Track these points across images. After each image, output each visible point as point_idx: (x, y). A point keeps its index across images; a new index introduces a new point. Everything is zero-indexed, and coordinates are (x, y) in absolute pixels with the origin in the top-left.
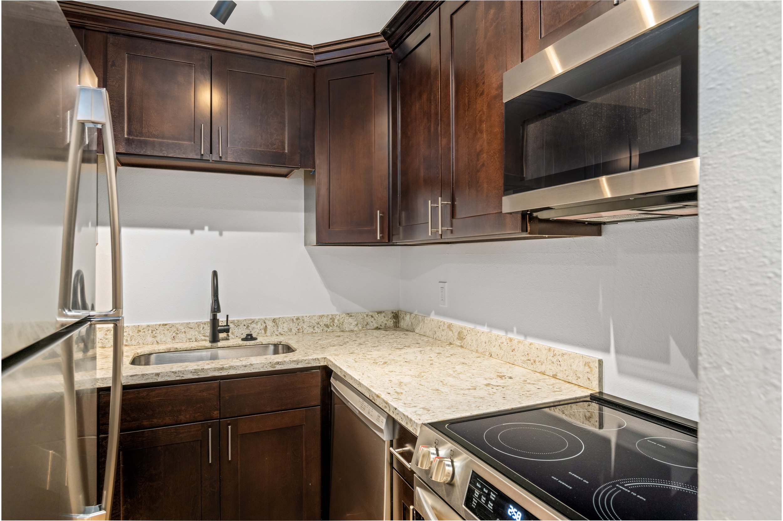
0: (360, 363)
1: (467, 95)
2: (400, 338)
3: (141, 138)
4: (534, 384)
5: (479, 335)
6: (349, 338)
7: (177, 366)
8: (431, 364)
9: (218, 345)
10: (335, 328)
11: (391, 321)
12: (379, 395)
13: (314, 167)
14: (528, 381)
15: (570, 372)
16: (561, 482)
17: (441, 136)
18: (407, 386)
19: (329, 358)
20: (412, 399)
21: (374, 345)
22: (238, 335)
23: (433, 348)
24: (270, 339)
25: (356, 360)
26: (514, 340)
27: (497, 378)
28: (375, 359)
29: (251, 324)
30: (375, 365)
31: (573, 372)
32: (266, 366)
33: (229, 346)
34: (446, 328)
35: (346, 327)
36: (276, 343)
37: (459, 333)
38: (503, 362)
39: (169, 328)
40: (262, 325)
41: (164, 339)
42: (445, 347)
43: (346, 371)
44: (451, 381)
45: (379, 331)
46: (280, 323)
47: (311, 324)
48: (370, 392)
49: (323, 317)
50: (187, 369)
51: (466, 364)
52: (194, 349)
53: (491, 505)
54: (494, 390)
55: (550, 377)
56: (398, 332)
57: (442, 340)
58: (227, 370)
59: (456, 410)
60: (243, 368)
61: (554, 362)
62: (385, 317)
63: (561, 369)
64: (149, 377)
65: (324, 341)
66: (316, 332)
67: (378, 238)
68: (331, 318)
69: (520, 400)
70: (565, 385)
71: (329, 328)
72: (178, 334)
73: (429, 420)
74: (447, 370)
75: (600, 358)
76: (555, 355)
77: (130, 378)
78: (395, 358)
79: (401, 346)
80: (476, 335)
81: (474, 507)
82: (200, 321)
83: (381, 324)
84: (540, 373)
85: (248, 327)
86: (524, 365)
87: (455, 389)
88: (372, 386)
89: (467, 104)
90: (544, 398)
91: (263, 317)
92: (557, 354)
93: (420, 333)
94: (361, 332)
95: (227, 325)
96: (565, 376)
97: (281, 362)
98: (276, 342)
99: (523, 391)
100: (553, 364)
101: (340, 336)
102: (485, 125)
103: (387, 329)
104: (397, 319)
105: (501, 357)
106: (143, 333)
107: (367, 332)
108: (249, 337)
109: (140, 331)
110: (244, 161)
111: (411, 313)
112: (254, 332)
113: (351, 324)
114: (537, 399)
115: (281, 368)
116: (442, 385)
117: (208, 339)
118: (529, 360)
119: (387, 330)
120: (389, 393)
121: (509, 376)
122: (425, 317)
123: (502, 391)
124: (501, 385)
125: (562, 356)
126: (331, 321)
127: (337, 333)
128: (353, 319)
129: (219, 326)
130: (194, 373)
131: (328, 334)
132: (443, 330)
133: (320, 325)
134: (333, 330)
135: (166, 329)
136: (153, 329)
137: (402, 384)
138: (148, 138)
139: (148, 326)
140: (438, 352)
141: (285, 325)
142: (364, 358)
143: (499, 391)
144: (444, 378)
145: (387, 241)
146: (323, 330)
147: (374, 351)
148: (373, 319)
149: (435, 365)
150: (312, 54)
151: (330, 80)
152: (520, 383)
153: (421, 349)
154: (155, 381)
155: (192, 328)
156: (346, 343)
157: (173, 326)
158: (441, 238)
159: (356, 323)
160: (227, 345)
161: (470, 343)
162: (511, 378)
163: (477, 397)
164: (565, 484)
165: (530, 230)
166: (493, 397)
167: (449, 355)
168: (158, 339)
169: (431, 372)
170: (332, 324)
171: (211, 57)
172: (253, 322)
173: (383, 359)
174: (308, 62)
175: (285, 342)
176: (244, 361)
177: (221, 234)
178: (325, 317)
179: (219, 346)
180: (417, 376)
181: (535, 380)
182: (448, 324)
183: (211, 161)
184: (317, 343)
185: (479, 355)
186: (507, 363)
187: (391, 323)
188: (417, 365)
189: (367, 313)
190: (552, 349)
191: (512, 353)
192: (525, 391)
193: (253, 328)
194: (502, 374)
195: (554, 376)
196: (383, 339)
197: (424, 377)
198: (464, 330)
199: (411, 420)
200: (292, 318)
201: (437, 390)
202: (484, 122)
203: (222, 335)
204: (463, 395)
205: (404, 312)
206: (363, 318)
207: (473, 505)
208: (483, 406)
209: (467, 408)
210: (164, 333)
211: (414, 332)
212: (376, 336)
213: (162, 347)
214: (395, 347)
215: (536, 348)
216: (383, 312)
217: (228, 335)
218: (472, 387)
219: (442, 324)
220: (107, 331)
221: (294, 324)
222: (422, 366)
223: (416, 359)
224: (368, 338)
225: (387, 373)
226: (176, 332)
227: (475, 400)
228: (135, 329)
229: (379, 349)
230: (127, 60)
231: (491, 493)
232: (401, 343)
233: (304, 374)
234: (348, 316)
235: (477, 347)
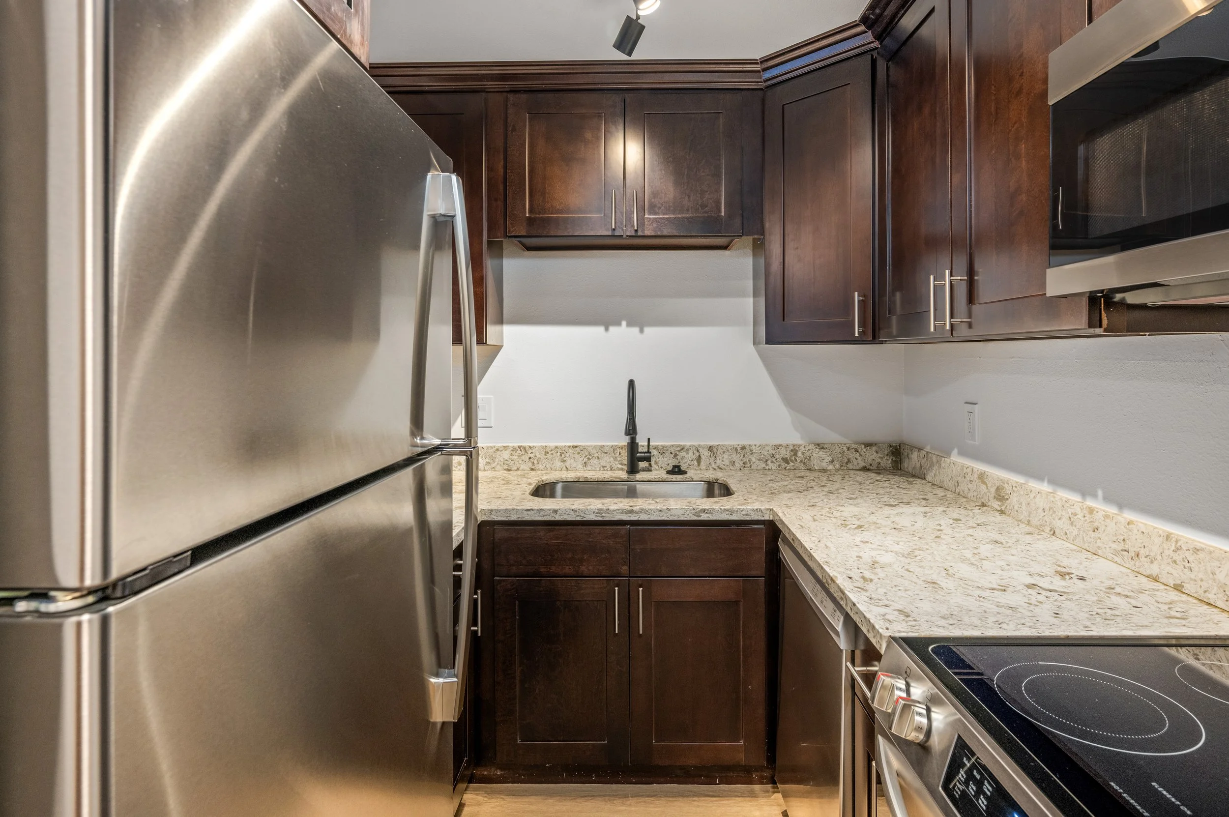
0: (820, 522)
1: (994, 98)
2: (897, 488)
3: (544, 216)
4: (1127, 596)
5: (1032, 496)
6: (816, 481)
7: (578, 502)
8: (937, 537)
9: (636, 477)
10: (798, 464)
11: (887, 460)
12: (834, 578)
13: (763, 234)
14: (1118, 590)
15: (1212, 585)
16: (1128, 798)
17: (951, 169)
18: (884, 569)
19: (776, 511)
20: (885, 593)
21: (852, 496)
22: (662, 466)
23: (949, 509)
24: (703, 474)
25: (815, 517)
26: (1097, 512)
27: (1053, 576)
28: (845, 519)
29: (679, 451)
30: (843, 528)
31: (1219, 586)
32: (688, 513)
33: (649, 479)
34: (975, 479)
35: (816, 463)
36: (711, 481)
37: (998, 489)
38: (1074, 547)
39: (580, 451)
40: (694, 454)
41: (574, 465)
42: (971, 510)
43: (795, 533)
44: (964, 570)
45: (866, 473)
46: (718, 453)
47: (762, 456)
48: (822, 571)
49: (781, 447)
50: (589, 508)
51: (1002, 543)
52: (608, 480)
53: (983, 803)
54: (1041, 598)
55: (1168, 588)
56: (897, 478)
57: (969, 498)
58: (638, 513)
59: (956, 622)
60: (657, 513)
61: (1178, 562)
62: (877, 453)
63: (1193, 577)
64: (546, 513)
65: (777, 484)
66: (770, 468)
67: (856, 334)
68: (792, 450)
69: (1088, 623)
70: (1197, 608)
71: (789, 464)
72: (590, 459)
73: (904, 632)
74: (962, 551)
76: (1178, 549)
77: (525, 512)
78: (878, 521)
79: (894, 502)
80: (1027, 495)
81: (957, 797)
82: (616, 444)
83: (871, 463)
84: (1148, 577)
85: (676, 455)
86: (1116, 559)
87: (965, 586)
88: (826, 562)
89: (993, 114)
90: (1142, 626)
91: (696, 443)
92: (1184, 548)
93: (933, 482)
94: (837, 474)
95: (649, 452)
96: (1201, 592)
97: (708, 510)
98: (711, 479)
99: (1101, 607)
100: (1175, 565)
101: (803, 477)
102: (1023, 146)
103: (881, 472)
104: (899, 457)
105: (1072, 538)
106: (551, 456)
107: (847, 473)
108: (677, 470)
109: (548, 453)
110: (665, 233)
111: (920, 449)
112: (684, 463)
113: (823, 459)
114: (1125, 626)
115: (708, 517)
116: (945, 575)
117: (625, 468)
118: (1126, 551)
119: (879, 473)
120: (850, 578)
121: (1078, 574)
122: (942, 456)
123: (1056, 601)
124: (1058, 589)
125: (1195, 552)
126: (792, 453)
127: (801, 472)
128: (826, 452)
129: (638, 452)
130: (597, 513)
131: (786, 473)
132: (971, 481)
133: (775, 459)
134: (795, 467)
135: (576, 453)
136: (562, 452)
137: (876, 565)
138: (552, 214)
139: (557, 447)
140: (955, 518)
141: (726, 456)
142: (829, 515)
143: (1051, 599)
144: (952, 564)
145: (871, 339)
146: (779, 466)
147: (847, 506)
148: (858, 454)
149: (944, 539)
150: (759, 71)
151: (785, 104)
152: (1098, 591)
153: (927, 509)
154: (553, 519)
155: (606, 453)
156: (809, 489)
157: (584, 448)
158: (952, 335)
159: (830, 458)
160: (647, 478)
161: (1016, 508)
162: (1082, 579)
163: (1003, 606)
164: (1136, 804)
165: (1107, 325)
166: (1034, 609)
167: (975, 525)
168: (568, 464)
169: (931, 551)
170: (793, 459)
171: (625, 99)
172: (682, 449)
173: (858, 520)
174: (753, 84)
175: (723, 480)
176: (660, 503)
177: (642, 331)
178: (783, 448)
179: (637, 479)
180: (906, 556)
181: (1134, 590)
182: (979, 472)
183: (624, 237)
184: (767, 486)
185: (1030, 529)
186: (1083, 550)
187: (887, 462)
188: (911, 536)
189: (848, 445)
190: (1172, 538)
191: (1093, 535)
192: (1104, 607)
193: (683, 458)
194: (1067, 570)
195: (1178, 588)
196: (868, 487)
197: (919, 558)
198: (1006, 485)
199: (873, 627)
200: (735, 446)
201: (934, 583)
202: (1022, 141)
203: (642, 465)
204: (978, 598)
205: (910, 446)
206: (841, 452)
207: (955, 793)
208: (1011, 623)
209: (978, 623)
210: (574, 458)
211: (924, 479)
212: (858, 482)
213: (570, 476)
214: (885, 502)
215: (1140, 532)
216: (874, 445)
217: (650, 465)
218: (999, 586)
219: (969, 470)
220: (513, 450)
221: (739, 455)
222: (921, 538)
223: (914, 525)
224: (846, 484)
225: (858, 543)
226: (588, 457)
227: (997, 611)
228: (542, 450)
229: (858, 504)
230: (529, 122)
231: (986, 781)
232: (896, 497)
233: (742, 530)
234: (818, 447)
235: (1029, 516)
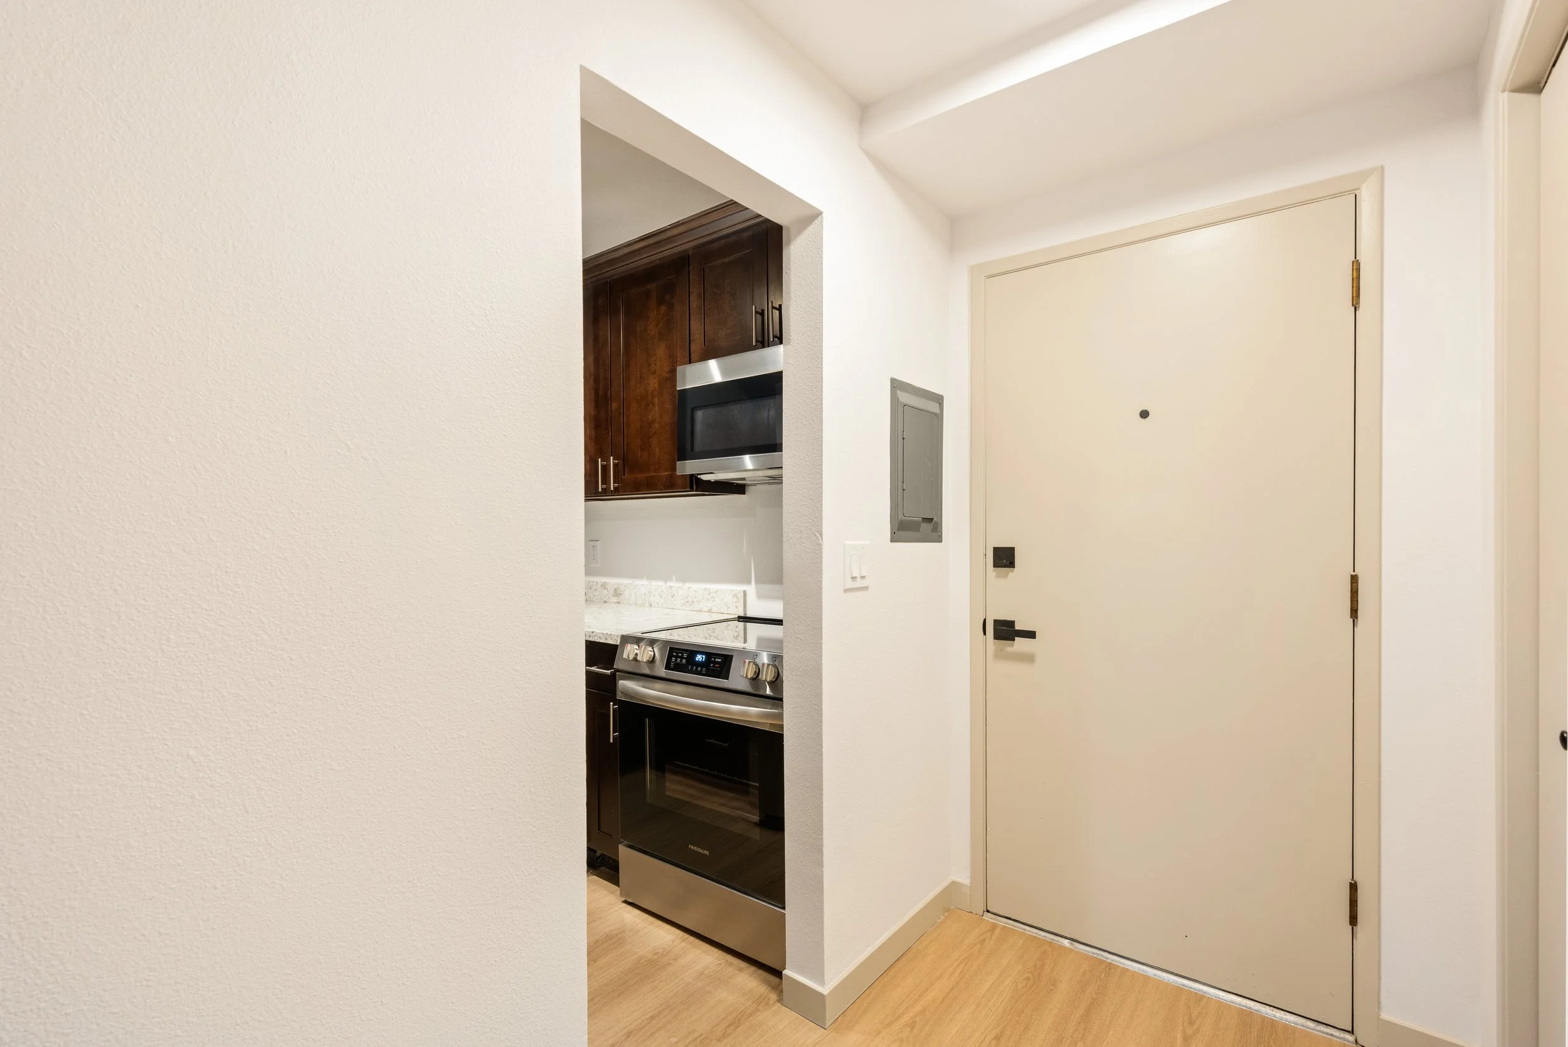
5: (637, 588)
26: (673, 587)
34: (599, 588)
37: (615, 589)
61: (709, 599)
75: (744, 589)
76: (709, 594)
80: (634, 588)
89: (639, 378)
92: (711, 593)
102: (656, 400)
118: (687, 602)
125: (716, 594)
132: (596, 590)
158: (613, 493)
161: (628, 598)
182: (602, 582)
185: (636, 607)
190: (707, 589)
191: (672, 599)
198: (620, 586)
202: (655, 397)
215: (693, 590)
219: (594, 583)
235: (635, 600)
